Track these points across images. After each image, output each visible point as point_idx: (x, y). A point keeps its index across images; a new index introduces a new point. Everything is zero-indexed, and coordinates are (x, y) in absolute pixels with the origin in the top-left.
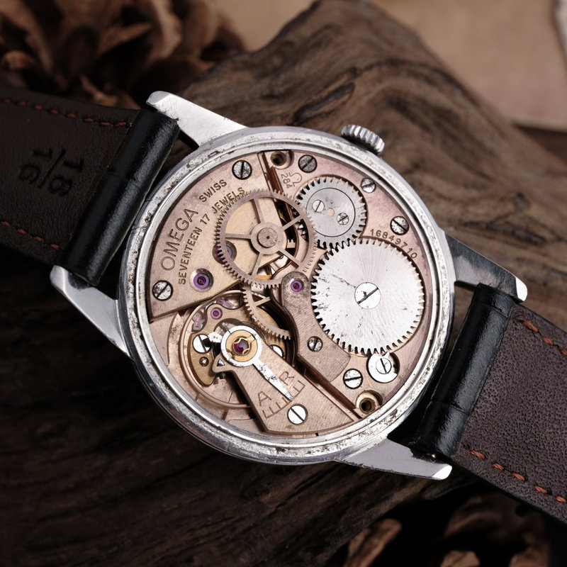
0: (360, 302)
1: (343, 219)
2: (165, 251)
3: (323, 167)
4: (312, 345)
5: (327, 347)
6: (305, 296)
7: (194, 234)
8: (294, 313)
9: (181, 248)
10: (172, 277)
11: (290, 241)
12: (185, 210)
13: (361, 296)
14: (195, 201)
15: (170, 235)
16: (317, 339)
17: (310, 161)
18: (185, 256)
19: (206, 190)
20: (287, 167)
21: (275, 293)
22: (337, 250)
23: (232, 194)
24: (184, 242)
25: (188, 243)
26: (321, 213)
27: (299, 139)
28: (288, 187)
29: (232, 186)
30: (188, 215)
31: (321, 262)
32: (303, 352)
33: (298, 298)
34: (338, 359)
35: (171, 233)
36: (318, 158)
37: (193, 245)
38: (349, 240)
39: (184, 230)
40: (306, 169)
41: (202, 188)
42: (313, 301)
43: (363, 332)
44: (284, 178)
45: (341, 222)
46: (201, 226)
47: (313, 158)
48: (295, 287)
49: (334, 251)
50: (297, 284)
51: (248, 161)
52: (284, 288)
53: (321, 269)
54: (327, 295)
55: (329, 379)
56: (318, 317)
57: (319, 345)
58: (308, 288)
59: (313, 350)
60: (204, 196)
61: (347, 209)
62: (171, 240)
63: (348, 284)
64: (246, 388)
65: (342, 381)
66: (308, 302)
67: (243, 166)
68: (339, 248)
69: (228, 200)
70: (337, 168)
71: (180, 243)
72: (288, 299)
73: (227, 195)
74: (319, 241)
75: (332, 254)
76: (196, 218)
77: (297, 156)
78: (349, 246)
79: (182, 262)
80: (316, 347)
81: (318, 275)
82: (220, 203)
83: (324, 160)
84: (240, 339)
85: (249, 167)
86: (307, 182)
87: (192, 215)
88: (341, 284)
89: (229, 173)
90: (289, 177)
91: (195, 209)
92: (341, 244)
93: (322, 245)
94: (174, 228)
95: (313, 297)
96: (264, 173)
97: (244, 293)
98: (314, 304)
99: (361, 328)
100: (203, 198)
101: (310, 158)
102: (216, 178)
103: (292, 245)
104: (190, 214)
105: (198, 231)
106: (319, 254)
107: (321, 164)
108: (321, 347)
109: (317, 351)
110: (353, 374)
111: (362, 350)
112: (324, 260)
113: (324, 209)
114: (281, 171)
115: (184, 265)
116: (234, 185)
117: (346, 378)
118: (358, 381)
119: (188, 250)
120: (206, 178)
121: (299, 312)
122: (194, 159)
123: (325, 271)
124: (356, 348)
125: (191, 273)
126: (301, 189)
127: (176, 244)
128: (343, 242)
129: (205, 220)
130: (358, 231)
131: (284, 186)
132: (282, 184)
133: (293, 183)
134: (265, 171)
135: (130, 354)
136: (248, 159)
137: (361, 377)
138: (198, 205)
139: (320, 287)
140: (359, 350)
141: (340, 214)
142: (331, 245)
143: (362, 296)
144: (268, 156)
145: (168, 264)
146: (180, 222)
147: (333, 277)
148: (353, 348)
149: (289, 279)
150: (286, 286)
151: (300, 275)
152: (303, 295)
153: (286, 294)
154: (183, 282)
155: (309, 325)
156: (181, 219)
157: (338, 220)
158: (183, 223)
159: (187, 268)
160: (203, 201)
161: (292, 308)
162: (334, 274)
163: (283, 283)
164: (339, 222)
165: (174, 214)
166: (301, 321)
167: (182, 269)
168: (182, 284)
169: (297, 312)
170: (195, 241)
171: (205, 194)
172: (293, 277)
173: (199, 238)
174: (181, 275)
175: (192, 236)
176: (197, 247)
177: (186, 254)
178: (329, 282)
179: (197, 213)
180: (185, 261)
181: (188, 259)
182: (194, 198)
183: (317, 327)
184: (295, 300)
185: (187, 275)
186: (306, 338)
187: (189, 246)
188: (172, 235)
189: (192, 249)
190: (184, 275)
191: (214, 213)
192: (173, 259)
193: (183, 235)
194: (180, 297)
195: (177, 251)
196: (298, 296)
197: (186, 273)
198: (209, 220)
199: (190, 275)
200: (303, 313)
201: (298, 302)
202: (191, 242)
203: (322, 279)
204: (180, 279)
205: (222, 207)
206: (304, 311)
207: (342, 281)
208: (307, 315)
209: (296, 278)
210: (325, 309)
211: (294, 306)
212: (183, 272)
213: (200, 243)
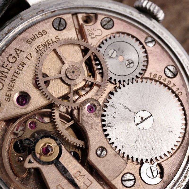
0: (138, 124)
1: (130, 63)
3: (119, 26)
4: (99, 152)
5: (110, 155)
6: (97, 116)
7: (20, 66)
8: (88, 129)
9: (9, 76)
10: (1, 96)
12: (16, 49)
13: (138, 120)
14: (24, 43)
15: (2, 66)
16: (103, 149)
17: (109, 22)
18: (11, 81)
19: (32, 36)
20: (93, 25)
21: (75, 112)
22: (124, 86)
23: (50, 41)
24: (12, 72)
25: (15, 72)
26: (114, 58)
27: (103, 6)
28: (91, 39)
29: (51, 35)
30: (17, 53)
31: (111, 93)
32: (92, 157)
33: (92, 117)
34: (118, 165)
35: (3, 64)
36: (115, 20)
37: (19, 74)
38: (133, 79)
39: (14, 63)
40: (106, 27)
41: (29, 34)
42: (104, 121)
43: (139, 146)
44: (89, 32)
45: (128, 66)
46: (26, 61)
47: (111, 20)
48: (90, 110)
49: (121, 86)
50: (92, 107)
51: (64, 18)
52: (82, 109)
53: (111, 98)
54: (114, 117)
55: (110, 179)
56: (106, 133)
57: (104, 153)
58: (99, 110)
59: (99, 156)
60: (30, 40)
61: (133, 57)
62: (2, 69)
63: (130, 110)
65: (120, 182)
66: (99, 121)
67: (60, 22)
68: (125, 84)
69: (47, 44)
70: (128, 28)
71: (9, 72)
72: (84, 118)
73: (47, 41)
74: (111, 78)
75: (120, 88)
76: (23, 56)
77: (100, 18)
78: (133, 83)
79: (9, 86)
80: (102, 154)
81: (109, 102)
82: (41, 46)
83: (120, 21)
84: (47, 144)
85: (64, 22)
86: (106, 36)
87: (20, 53)
88: (124, 110)
89: (50, 25)
90: (93, 32)
91: (23, 49)
92: (127, 81)
93: (113, 81)
94: (6, 61)
95: (103, 118)
97: (53, 111)
98: (104, 123)
99: (137, 143)
100: (29, 42)
101: (109, 19)
102: (40, 28)
104: (18, 52)
105: (23, 64)
106: (110, 87)
107: (117, 24)
108: (106, 155)
109: (103, 157)
110: (128, 176)
111: (137, 159)
112: (114, 92)
113: (117, 56)
114: (87, 28)
115: (11, 88)
116: (53, 34)
117: (123, 179)
118: (132, 182)
119: (14, 78)
120: (33, 28)
121: (92, 128)
123: (114, 99)
124: (132, 158)
125: (15, 94)
126: (101, 41)
127: (6, 73)
128: (128, 80)
129: (29, 57)
130: (140, 74)
131: (89, 38)
132: (88, 36)
133: (96, 36)
134: (77, 27)
136: (64, 17)
137: (135, 179)
138: (25, 46)
139: (110, 111)
140: (135, 159)
141: (128, 60)
142: (120, 81)
143: (140, 120)
144: (80, 16)
146: (11, 57)
147: (119, 105)
148: (130, 157)
149: (86, 103)
150: (84, 108)
151: (94, 101)
152: (95, 116)
153: (83, 114)
154: (9, 100)
155: (98, 138)
156: (12, 55)
157: (126, 64)
158: (13, 58)
159: (12, 90)
160: (29, 44)
161: (86, 124)
162: (120, 102)
163: (81, 106)
164: (126, 65)
165: (7, 51)
166: (93, 135)
167: (9, 91)
168: (8, 101)
169: (90, 128)
170: (20, 71)
171: (31, 38)
172: (89, 102)
173: (23, 70)
174: (7, 95)
175: (19, 68)
176: (21, 76)
177: (13, 80)
178: (116, 108)
179: (24, 52)
180: (11, 85)
181: (14, 84)
182: (22, 41)
183: (104, 140)
184: (89, 118)
185: (12, 96)
186: (95, 147)
187: (15, 74)
188: (4, 66)
189: (17, 77)
190: (10, 95)
191: (36, 53)
192: (2, 83)
193: (12, 66)
194: (5, 111)
195: (6, 78)
196: (92, 116)
197: (11, 94)
198: (32, 57)
199: (14, 96)
200: (94, 129)
201: (91, 121)
202: (18, 72)
203: (111, 106)
204: (6, 98)
205: (42, 49)
206: (95, 127)
207: (126, 108)
208: (97, 130)
209: (91, 103)
210: (112, 127)
211: (88, 123)
212: (9, 93)
213: (24, 73)
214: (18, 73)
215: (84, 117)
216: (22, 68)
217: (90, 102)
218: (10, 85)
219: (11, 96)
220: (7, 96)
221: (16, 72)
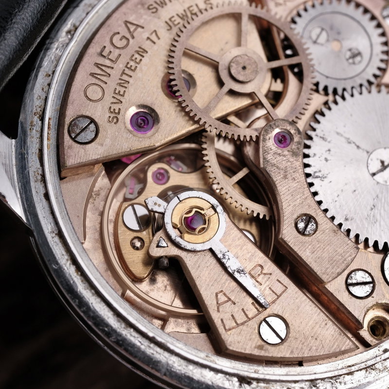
0: (374, 174)
1: (354, 56)
2: (92, 75)
4: (301, 225)
5: (324, 231)
6: (294, 154)
7: (137, 56)
8: (277, 178)
9: (115, 73)
10: (99, 113)
11: (276, 81)
12: (126, 22)
13: (375, 166)
14: (142, 11)
15: (101, 54)
16: (309, 219)
18: (120, 85)
22: (343, 98)
23: (195, 8)
24: (120, 65)
25: (126, 67)
28: (277, 6)
30: (129, 29)
31: (320, 112)
32: (288, 234)
33: (284, 156)
34: (340, 250)
35: (102, 51)
37: (134, 71)
38: (361, 86)
39: (123, 48)
42: (307, 166)
43: (378, 217)
45: (351, 61)
46: (147, 45)
48: (280, 141)
49: (338, 99)
50: (284, 137)
52: (264, 140)
53: (318, 122)
54: (326, 160)
55: (324, 278)
56: (313, 189)
57: (312, 226)
58: (299, 143)
59: (302, 233)
60: (155, 5)
61: (360, 42)
62: (101, 61)
63: (358, 147)
64: (198, 283)
65: (344, 286)
66: (298, 163)
68: (347, 95)
69: (189, 14)
71: (115, 66)
72: (269, 157)
73: (188, 8)
74: (317, 84)
75: (336, 102)
76: (141, 35)
78: (361, 93)
79: (115, 93)
80: (308, 229)
81: (314, 129)
82: (176, 18)
84: (194, 210)
87: (135, 30)
88: (346, 145)
91: (141, 22)
92: (349, 90)
93: (321, 90)
94: (107, 44)
95: (306, 161)
98: (308, 170)
99: (376, 211)
100: (153, 9)
103: (278, 86)
104: (132, 28)
105: (142, 52)
106: (317, 101)
108: (315, 231)
109: (309, 235)
110: (360, 277)
111: (376, 244)
112: (325, 111)
113: (328, 41)
115: (119, 97)
117: (350, 281)
118: (368, 289)
119: (125, 77)
121: (285, 177)
123: (325, 125)
124: (366, 240)
125: (127, 109)
126: (296, 12)
127: (109, 67)
128: (352, 88)
129: (154, 37)
130: (375, 76)
131: (271, 4)
135: (27, 219)
137: (373, 282)
138: (145, 17)
139: (317, 147)
140: (371, 243)
141: (350, 50)
142: (335, 90)
143: (378, 166)
145: (94, 92)
146: (117, 37)
147: (336, 135)
148: (362, 238)
149: (273, 128)
150: (267, 137)
151: (288, 125)
152: (291, 153)
153: (266, 149)
154: (115, 120)
155: (298, 197)
156: (118, 33)
157: (348, 56)
158: (121, 40)
159: (121, 102)
160: (153, 13)
161: (274, 169)
162: (338, 131)
163: (262, 133)
164: (347, 60)
165: (109, 26)
166: (287, 190)
167: (115, 103)
168: (113, 123)
169: (282, 176)
170: (137, 65)
171: (156, 2)
172: (278, 127)
173: (142, 62)
174: (112, 110)
175: (133, 58)
176: (138, 74)
177: (122, 82)
178: (329, 142)
179: (143, 28)
180: (119, 92)
181: (124, 89)
182: (139, 6)
183: (311, 201)
184: (279, 158)
185: (122, 112)
186: (293, 214)
187: (127, 71)
188: (104, 54)
189: (131, 77)
190: (117, 111)
191: (168, 30)
192: (102, 87)
193: (120, 55)
194: (108, 141)
195: (109, 77)
196: (284, 153)
197: (120, 109)
198: (159, 39)
199: (125, 112)
200: (290, 178)
201: (284, 162)
202: (131, 66)
203: (321, 137)
204: (110, 117)
205: (179, 23)
206: (291, 176)
207: (350, 143)
208: (296, 182)
209: (283, 127)
210: (323, 179)
211: (277, 167)
212: (116, 107)
213: (144, 68)
214: (133, 68)
215: (269, 155)
216: (141, 60)
217: (281, 127)
218: (117, 92)
219: (119, 113)
220: (111, 112)
221: (129, 66)
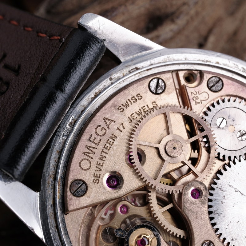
1: (242, 135)
2: (84, 153)
3: (229, 88)
6: (203, 203)
7: (111, 140)
8: (191, 218)
9: (98, 152)
10: (88, 177)
11: (194, 152)
12: (105, 119)
14: (114, 111)
15: (89, 140)
16: (210, 243)
17: (217, 82)
18: (100, 159)
19: (124, 102)
20: (197, 86)
22: (234, 163)
23: (146, 107)
24: (101, 147)
25: (104, 147)
26: (223, 128)
27: (210, 62)
28: (196, 104)
29: (147, 100)
30: (106, 123)
31: (219, 172)
33: (196, 204)
35: (90, 138)
36: (224, 80)
37: (109, 150)
38: (245, 154)
39: (103, 135)
40: (213, 88)
41: (120, 100)
42: (210, 207)
44: (193, 95)
45: (240, 138)
46: (117, 133)
47: (220, 79)
49: (231, 163)
51: (163, 79)
52: (185, 194)
53: (218, 179)
54: (222, 203)
58: (206, 196)
60: (122, 107)
62: (89, 144)
63: (242, 194)
66: (205, 209)
67: (158, 83)
68: (236, 161)
69: (143, 112)
70: (241, 89)
71: (98, 147)
72: (187, 205)
73: (142, 108)
74: (219, 154)
75: (230, 166)
76: (114, 126)
77: (206, 77)
78: (245, 159)
79: (97, 164)
81: (215, 184)
82: (135, 114)
83: (230, 81)
84: (143, 235)
85: (163, 84)
86: (214, 100)
87: (110, 123)
88: (235, 193)
89: (146, 88)
90: (198, 95)
91: (113, 118)
92: (238, 158)
93: (221, 157)
94: (93, 133)
95: (210, 203)
96: (176, 89)
97: (149, 194)
98: (211, 209)
100: (121, 109)
101: (217, 79)
102: (133, 91)
104: (108, 122)
105: (114, 137)
106: (218, 165)
107: (227, 85)
112: (223, 171)
113: (226, 126)
114: (191, 88)
115: (100, 167)
116: (149, 99)
119: (103, 154)
120: (125, 91)
121: (197, 217)
122: (116, 74)
123: (222, 180)
125: (104, 174)
126: (207, 106)
127: (94, 148)
128: (240, 156)
129: (121, 128)
131: (193, 103)
132: (191, 100)
133: (201, 100)
134: (177, 87)
136: (163, 77)
138: (116, 115)
141: (240, 131)
142: (230, 158)
144: (181, 74)
145: (86, 165)
146: (99, 128)
147: (228, 186)
149: (190, 187)
150: (187, 193)
151: (200, 184)
152: (201, 202)
153: (185, 200)
154: (97, 181)
155: (204, 230)
156: (100, 126)
157: (238, 136)
158: (101, 130)
159: (101, 170)
160: (121, 112)
161: (190, 213)
162: (230, 184)
163: (184, 190)
164: (238, 138)
165: (94, 121)
166: (197, 226)
167: (97, 171)
168: (96, 183)
169: (195, 217)
170: (111, 146)
171: (123, 105)
172: (193, 186)
173: (114, 144)
174: (95, 175)
175: (109, 142)
176: (112, 152)
177: (102, 157)
178: (224, 191)
179: (115, 122)
180: (100, 163)
181: (103, 162)
182: (113, 108)
183: (212, 232)
184: (193, 206)
185: (101, 176)
186: (200, 241)
187: (105, 150)
188: (91, 139)
189: (107, 154)
190: (98, 176)
191: (130, 122)
192: (90, 161)
193: (101, 140)
194: (93, 195)
195: (94, 154)
196: (197, 202)
197: (100, 174)
198: (124, 128)
199: (103, 176)
200: (199, 218)
201: (196, 208)
202: (107, 147)
203: (219, 188)
204: (94, 179)
205: (136, 118)
206: (200, 216)
207: (237, 191)
208: (203, 220)
209: (196, 186)
210: (219, 215)
211: (192, 211)
212: (98, 173)
213: (115, 148)
214: (108, 148)
215: (187, 204)
216: (113, 142)
217: (195, 186)
218: (98, 163)
219: (99, 177)
220: (95, 177)
221: (106, 147)
